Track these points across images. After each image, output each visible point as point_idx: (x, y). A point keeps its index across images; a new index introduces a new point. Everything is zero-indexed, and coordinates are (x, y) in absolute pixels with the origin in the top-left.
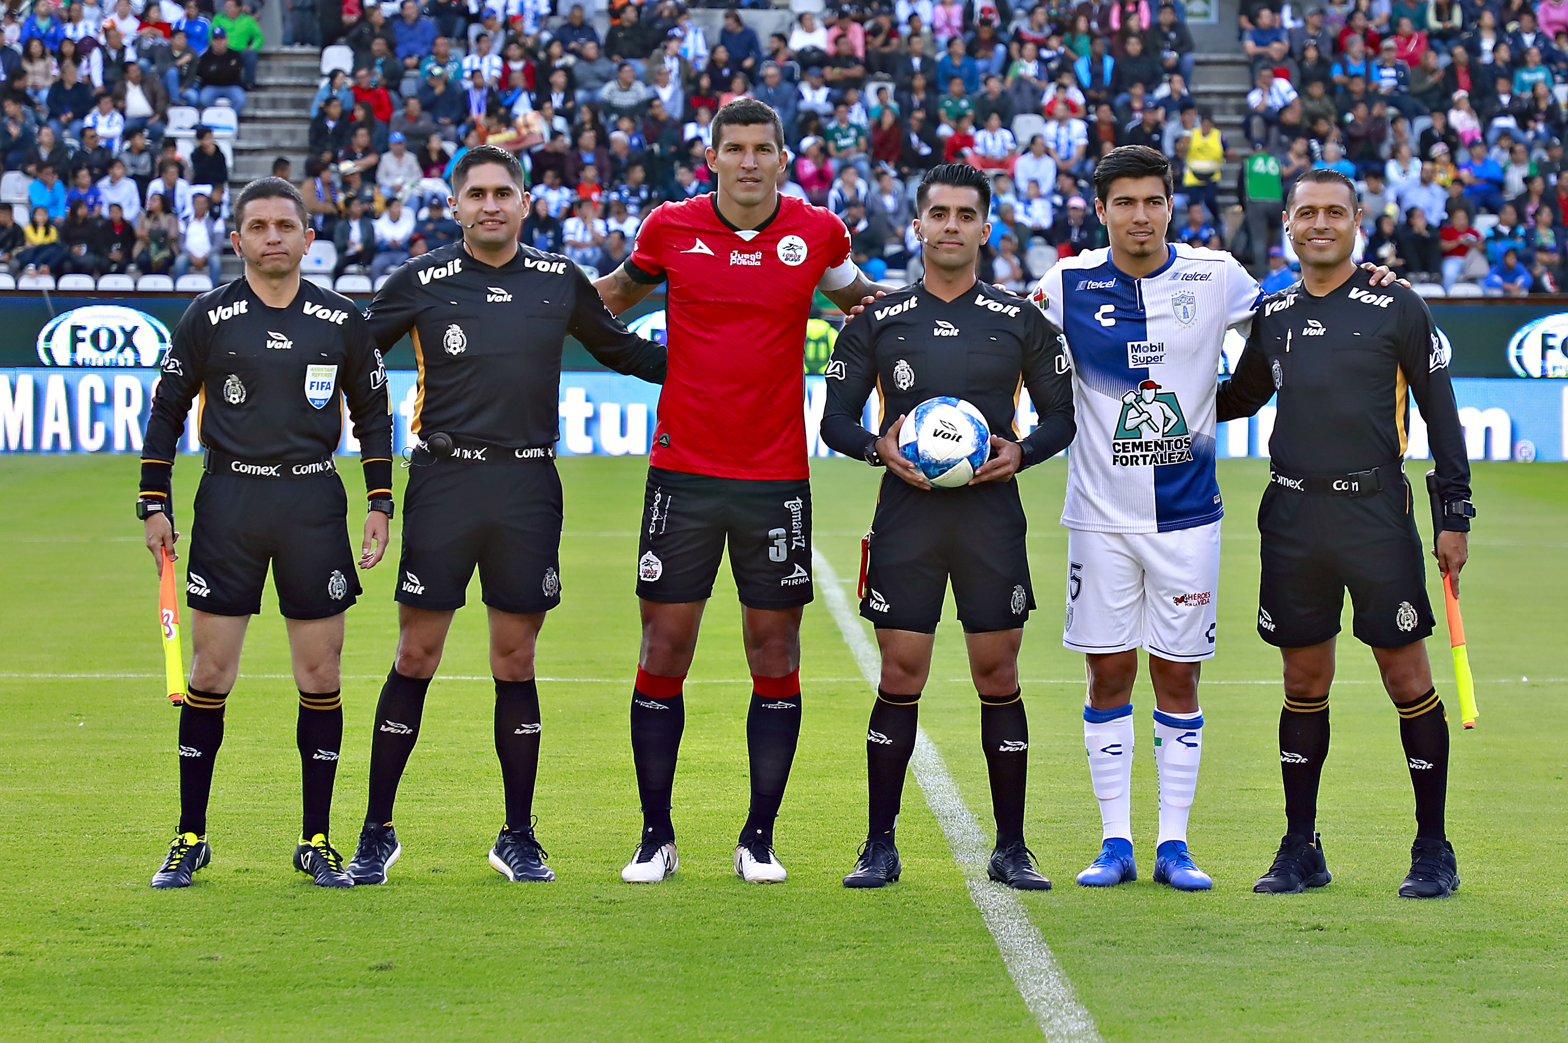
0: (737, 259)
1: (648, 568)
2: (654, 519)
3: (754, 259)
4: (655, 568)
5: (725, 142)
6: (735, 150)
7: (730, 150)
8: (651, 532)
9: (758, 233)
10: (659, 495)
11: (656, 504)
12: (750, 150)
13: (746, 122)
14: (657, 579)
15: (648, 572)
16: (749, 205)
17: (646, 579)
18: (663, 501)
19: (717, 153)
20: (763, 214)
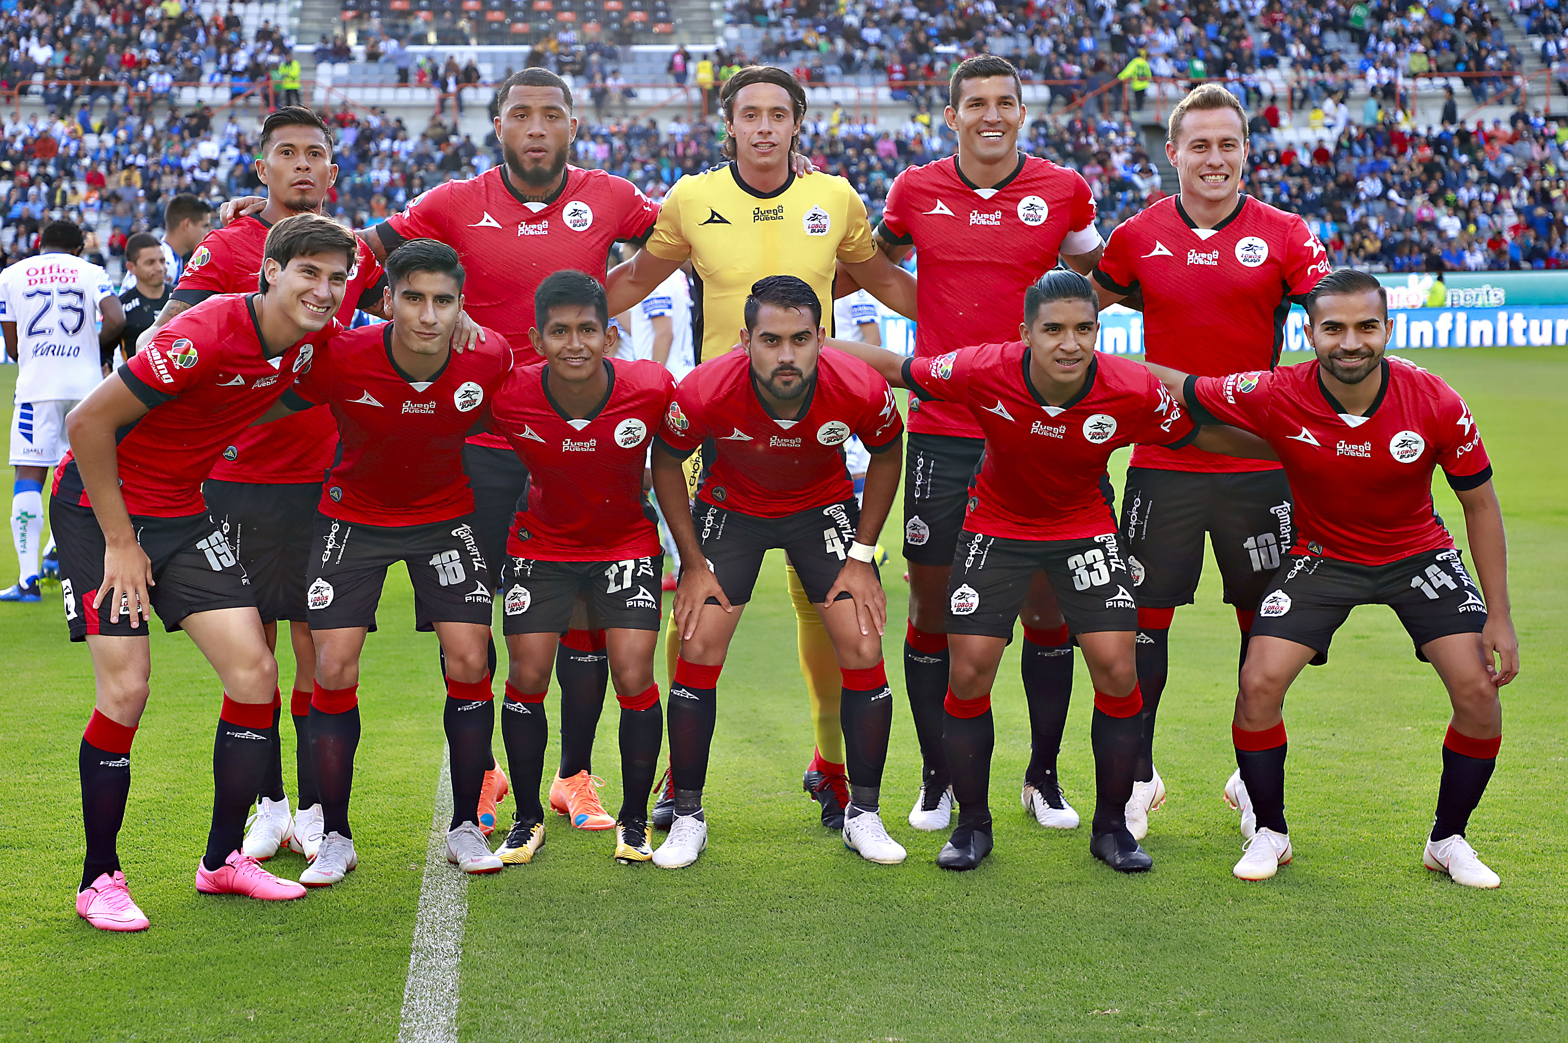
0: (976, 218)
1: (915, 532)
2: (918, 483)
3: (993, 219)
4: (922, 532)
5: (967, 98)
6: (977, 105)
7: (972, 106)
8: (917, 496)
9: (997, 191)
10: (921, 459)
11: (919, 468)
12: (993, 104)
13: (987, 74)
14: (924, 543)
15: (915, 535)
16: (991, 161)
17: (913, 543)
18: (926, 466)
19: (957, 111)
20: (1005, 171)
